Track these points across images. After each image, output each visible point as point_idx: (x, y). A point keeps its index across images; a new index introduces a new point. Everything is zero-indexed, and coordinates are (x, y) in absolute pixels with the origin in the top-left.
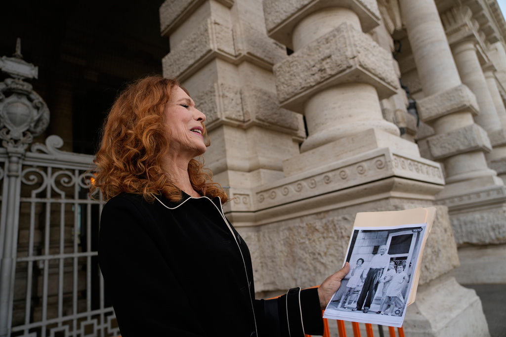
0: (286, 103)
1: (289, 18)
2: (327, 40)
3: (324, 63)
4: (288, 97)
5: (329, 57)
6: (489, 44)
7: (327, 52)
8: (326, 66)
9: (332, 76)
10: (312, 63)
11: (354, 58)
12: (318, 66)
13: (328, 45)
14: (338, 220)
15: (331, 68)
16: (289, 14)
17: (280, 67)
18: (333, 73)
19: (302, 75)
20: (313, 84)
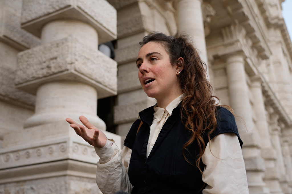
0: (20, 86)
1: (37, 18)
2: (58, 45)
3: (52, 62)
4: (21, 81)
5: (56, 58)
6: (260, 59)
7: (55, 54)
8: (52, 65)
9: (54, 73)
10: (44, 60)
11: (72, 63)
12: (47, 63)
13: (57, 49)
14: (27, 189)
15: (55, 68)
16: (37, 16)
17: (22, 56)
18: (56, 71)
19: (35, 67)
20: (41, 76)
